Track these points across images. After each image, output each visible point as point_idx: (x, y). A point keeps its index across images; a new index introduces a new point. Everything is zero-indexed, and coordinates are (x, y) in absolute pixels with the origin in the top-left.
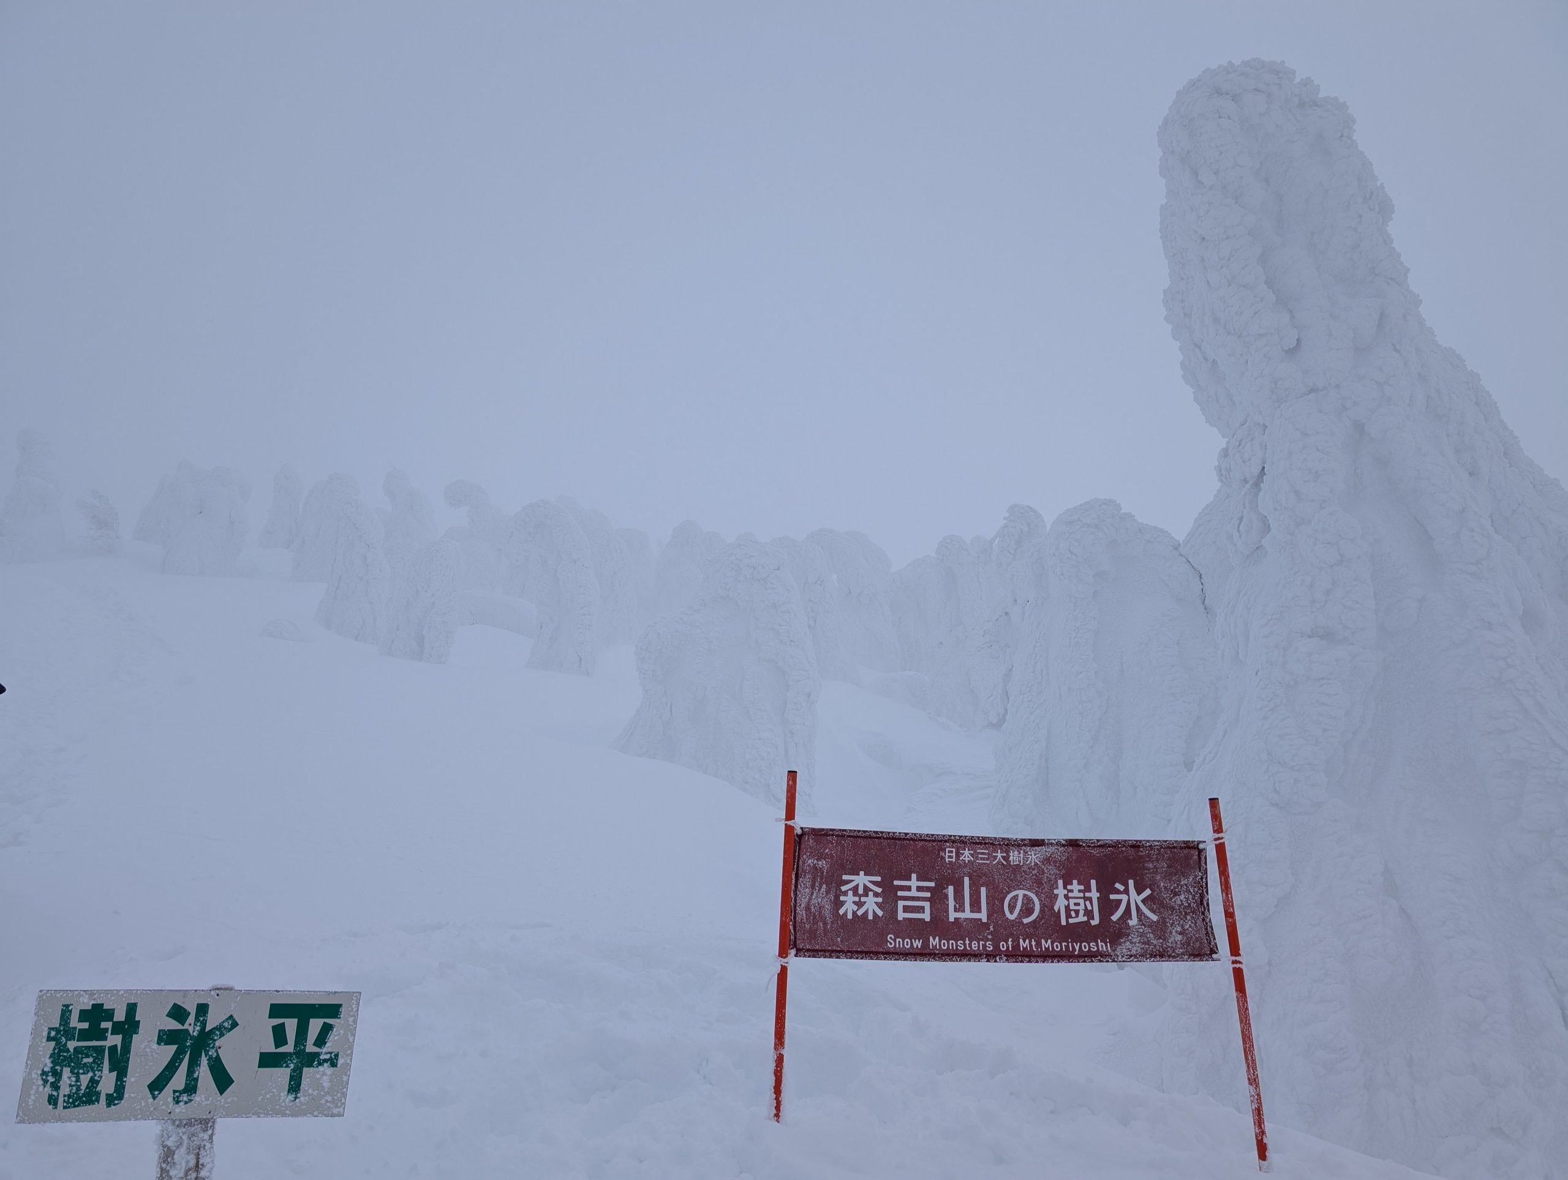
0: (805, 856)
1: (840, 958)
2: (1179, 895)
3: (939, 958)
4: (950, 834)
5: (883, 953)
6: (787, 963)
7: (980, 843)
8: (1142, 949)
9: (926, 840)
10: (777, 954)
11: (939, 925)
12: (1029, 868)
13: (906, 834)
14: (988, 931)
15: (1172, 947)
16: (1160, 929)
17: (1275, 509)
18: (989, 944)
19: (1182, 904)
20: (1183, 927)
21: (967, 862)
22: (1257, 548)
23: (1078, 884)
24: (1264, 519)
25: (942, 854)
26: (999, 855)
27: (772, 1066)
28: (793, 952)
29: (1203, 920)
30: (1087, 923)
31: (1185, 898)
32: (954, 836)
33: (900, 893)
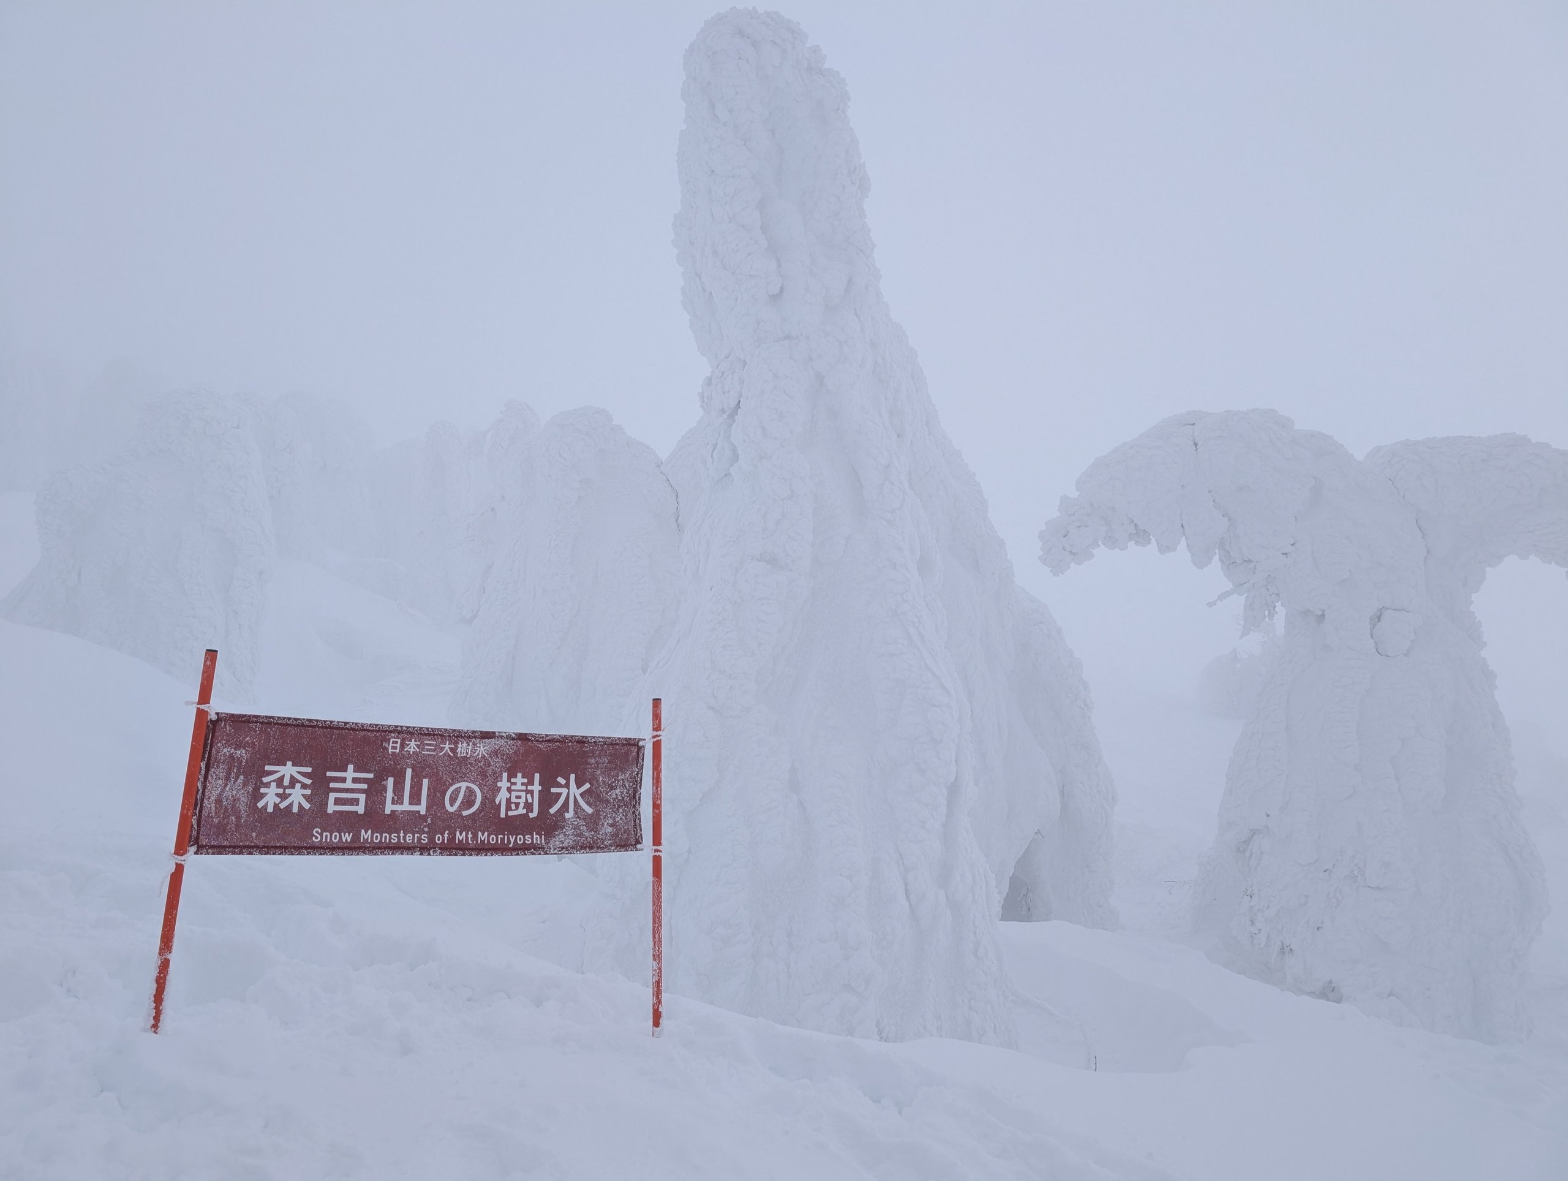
0: (219, 745)
1: (252, 854)
2: (615, 789)
3: (369, 851)
4: (396, 725)
5: (306, 848)
6: (184, 860)
7: (429, 735)
8: (574, 841)
9: (368, 731)
10: (173, 852)
11: (374, 818)
12: (475, 761)
13: (346, 723)
14: (425, 824)
15: (602, 839)
16: (593, 822)
17: (744, 441)
18: (424, 837)
19: (617, 798)
20: (614, 819)
21: (411, 753)
22: (726, 475)
23: (522, 778)
24: (734, 450)
25: (385, 744)
26: (447, 746)
27: (154, 972)
28: (193, 849)
29: (634, 812)
30: (526, 816)
31: (620, 792)
32: (401, 726)
33: (332, 785)
